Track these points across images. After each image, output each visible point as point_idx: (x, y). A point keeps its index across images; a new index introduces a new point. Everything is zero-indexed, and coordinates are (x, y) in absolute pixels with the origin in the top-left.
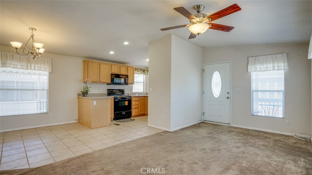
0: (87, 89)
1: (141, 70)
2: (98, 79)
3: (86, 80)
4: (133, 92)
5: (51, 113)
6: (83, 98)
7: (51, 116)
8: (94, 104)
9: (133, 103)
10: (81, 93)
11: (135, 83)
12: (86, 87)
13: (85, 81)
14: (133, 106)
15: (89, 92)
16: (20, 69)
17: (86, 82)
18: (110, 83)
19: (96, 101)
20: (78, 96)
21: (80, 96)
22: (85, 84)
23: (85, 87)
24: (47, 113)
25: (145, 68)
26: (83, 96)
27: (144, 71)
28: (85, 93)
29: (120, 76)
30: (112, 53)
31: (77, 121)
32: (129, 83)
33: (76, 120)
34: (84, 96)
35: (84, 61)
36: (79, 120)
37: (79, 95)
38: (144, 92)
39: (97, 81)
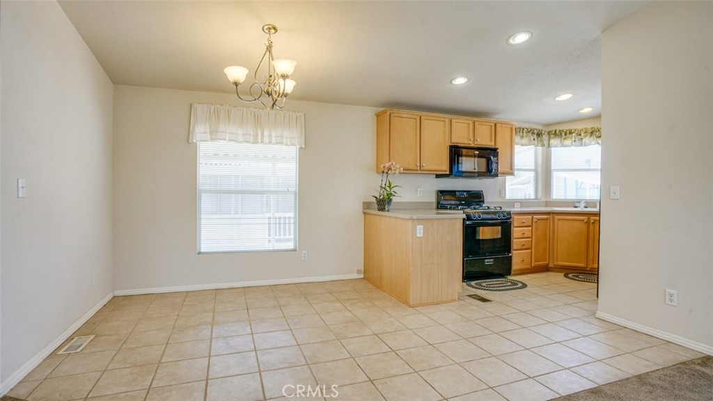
0: (388, 189)
1: (531, 131)
2: (416, 161)
3: (387, 165)
4: (507, 198)
5: (303, 252)
6: (382, 216)
7: (304, 257)
8: (418, 235)
9: (516, 232)
10: (374, 200)
11: (516, 173)
12: (388, 184)
13: (384, 167)
14: (516, 243)
15: (394, 199)
16: (241, 142)
17: (386, 171)
18: (448, 173)
19: (422, 226)
20: (364, 209)
21: (368, 208)
22: (385, 175)
23: (383, 186)
24: (295, 250)
25: (540, 128)
26: (379, 210)
27: (539, 135)
28: (383, 203)
29: (477, 152)
30: (460, 81)
31: (362, 276)
32: (501, 173)
33: (359, 272)
34: (382, 209)
35: (378, 115)
36: (365, 272)
37: (367, 205)
38: (537, 199)
39: (414, 168)
